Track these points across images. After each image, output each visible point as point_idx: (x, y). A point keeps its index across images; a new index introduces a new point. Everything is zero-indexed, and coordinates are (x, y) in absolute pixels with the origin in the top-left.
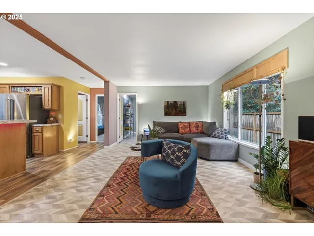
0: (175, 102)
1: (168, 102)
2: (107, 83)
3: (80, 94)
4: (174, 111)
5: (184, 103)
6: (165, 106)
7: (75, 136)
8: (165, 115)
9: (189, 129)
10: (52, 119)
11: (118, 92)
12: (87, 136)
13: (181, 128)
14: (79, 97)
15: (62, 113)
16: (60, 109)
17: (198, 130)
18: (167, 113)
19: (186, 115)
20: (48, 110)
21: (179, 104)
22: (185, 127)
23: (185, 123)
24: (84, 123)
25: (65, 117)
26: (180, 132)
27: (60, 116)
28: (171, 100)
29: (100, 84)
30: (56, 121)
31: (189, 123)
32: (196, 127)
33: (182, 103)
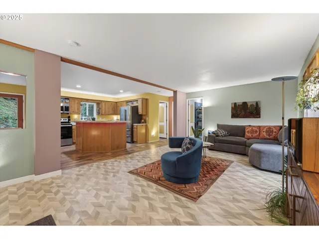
0: (245, 104)
1: (235, 103)
2: (175, 92)
3: (160, 103)
4: (243, 113)
5: (257, 103)
6: (232, 108)
7: (157, 133)
8: (232, 117)
9: (258, 133)
10: (143, 121)
11: (187, 98)
12: (167, 134)
13: (248, 132)
14: (160, 105)
15: (148, 117)
16: (147, 114)
17: (269, 135)
18: (234, 116)
19: (260, 117)
20: (141, 115)
21: (249, 104)
22: (252, 132)
23: (254, 126)
24: (164, 124)
25: (150, 119)
26: (246, 137)
27: (147, 119)
28: (240, 101)
29: (171, 94)
30: (145, 122)
31: (259, 127)
32: (267, 132)
33: (255, 104)
